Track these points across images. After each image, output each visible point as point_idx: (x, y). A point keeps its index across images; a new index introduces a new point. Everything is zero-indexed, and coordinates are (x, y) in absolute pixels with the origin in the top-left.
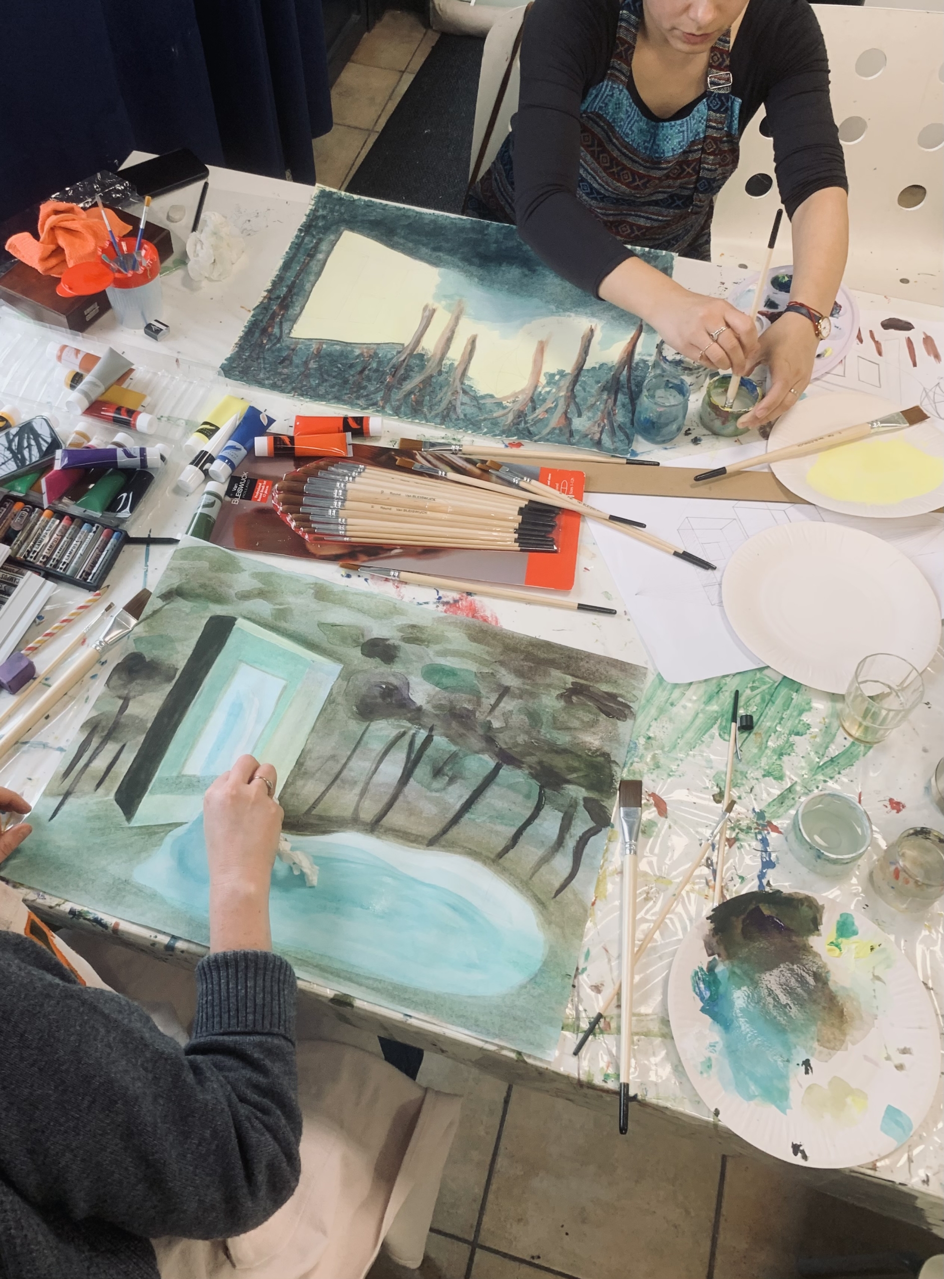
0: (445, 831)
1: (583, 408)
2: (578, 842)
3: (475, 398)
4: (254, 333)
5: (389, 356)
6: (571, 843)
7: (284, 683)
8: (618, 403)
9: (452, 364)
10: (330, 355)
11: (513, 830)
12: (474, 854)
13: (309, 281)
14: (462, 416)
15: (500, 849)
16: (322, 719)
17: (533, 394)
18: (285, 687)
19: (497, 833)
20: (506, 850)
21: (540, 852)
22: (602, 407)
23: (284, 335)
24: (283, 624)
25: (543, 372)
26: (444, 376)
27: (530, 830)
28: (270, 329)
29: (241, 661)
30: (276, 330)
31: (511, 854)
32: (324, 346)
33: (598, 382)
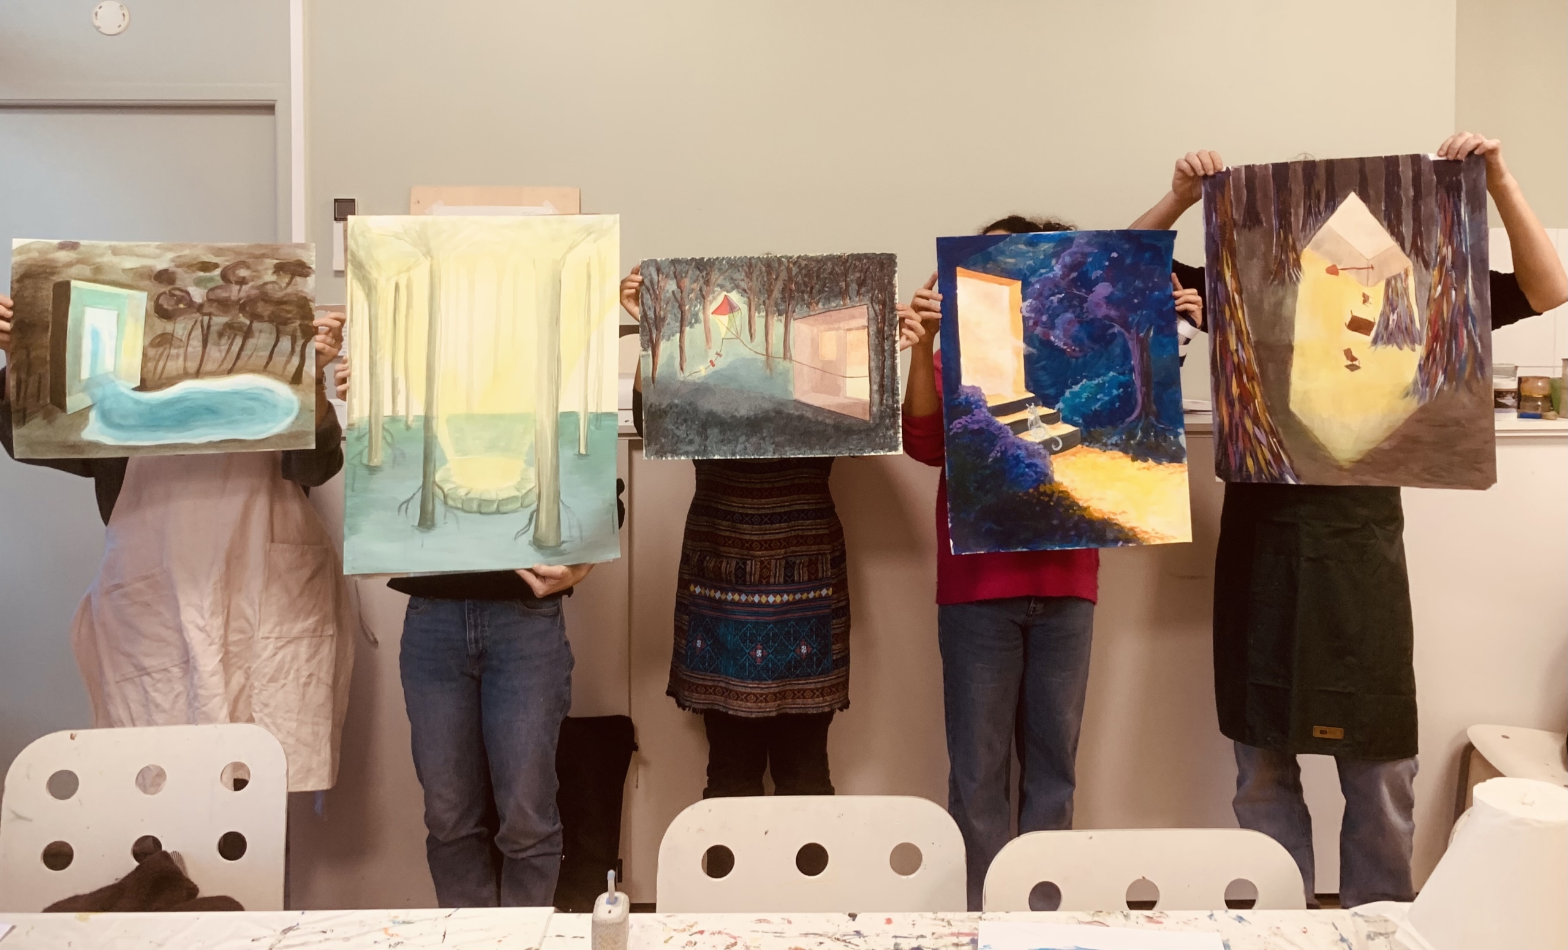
0: (234, 364)
1: (673, 299)
2: (302, 348)
3: (737, 287)
4: (890, 300)
5: (799, 306)
6: (298, 349)
7: (116, 313)
8: (653, 310)
9: (759, 313)
10: (836, 297)
11: (268, 353)
12: (253, 371)
13: (874, 360)
14: (740, 269)
15: (264, 364)
16: (147, 327)
17: (704, 302)
18: (118, 315)
19: (261, 357)
20: (268, 363)
21: (285, 359)
22: (662, 304)
23: (870, 305)
24: (101, 277)
25: (703, 324)
26: (761, 302)
27: (276, 350)
28: (881, 307)
29: (85, 306)
30: (877, 307)
31: (271, 364)
32: (842, 303)
33: (668, 324)
